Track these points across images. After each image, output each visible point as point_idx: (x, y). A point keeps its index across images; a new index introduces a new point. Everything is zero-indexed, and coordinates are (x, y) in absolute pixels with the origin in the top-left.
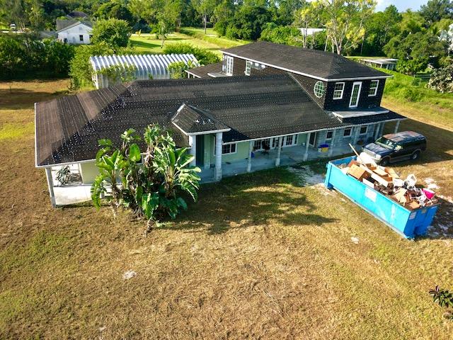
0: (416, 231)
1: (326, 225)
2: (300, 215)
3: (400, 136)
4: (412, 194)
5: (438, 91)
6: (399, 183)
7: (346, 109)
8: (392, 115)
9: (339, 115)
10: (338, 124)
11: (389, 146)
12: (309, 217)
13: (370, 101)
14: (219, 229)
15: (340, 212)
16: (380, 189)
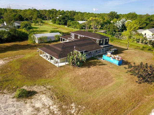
0: (120, 64)
1: (106, 65)
2: (101, 64)
3: (113, 49)
4: (118, 58)
5: (117, 38)
6: (116, 57)
7: (103, 45)
8: (111, 45)
9: (102, 46)
10: (102, 48)
11: (112, 51)
12: (102, 64)
13: (107, 43)
14: (89, 67)
15: (107, 63)
16: (113, 58)
